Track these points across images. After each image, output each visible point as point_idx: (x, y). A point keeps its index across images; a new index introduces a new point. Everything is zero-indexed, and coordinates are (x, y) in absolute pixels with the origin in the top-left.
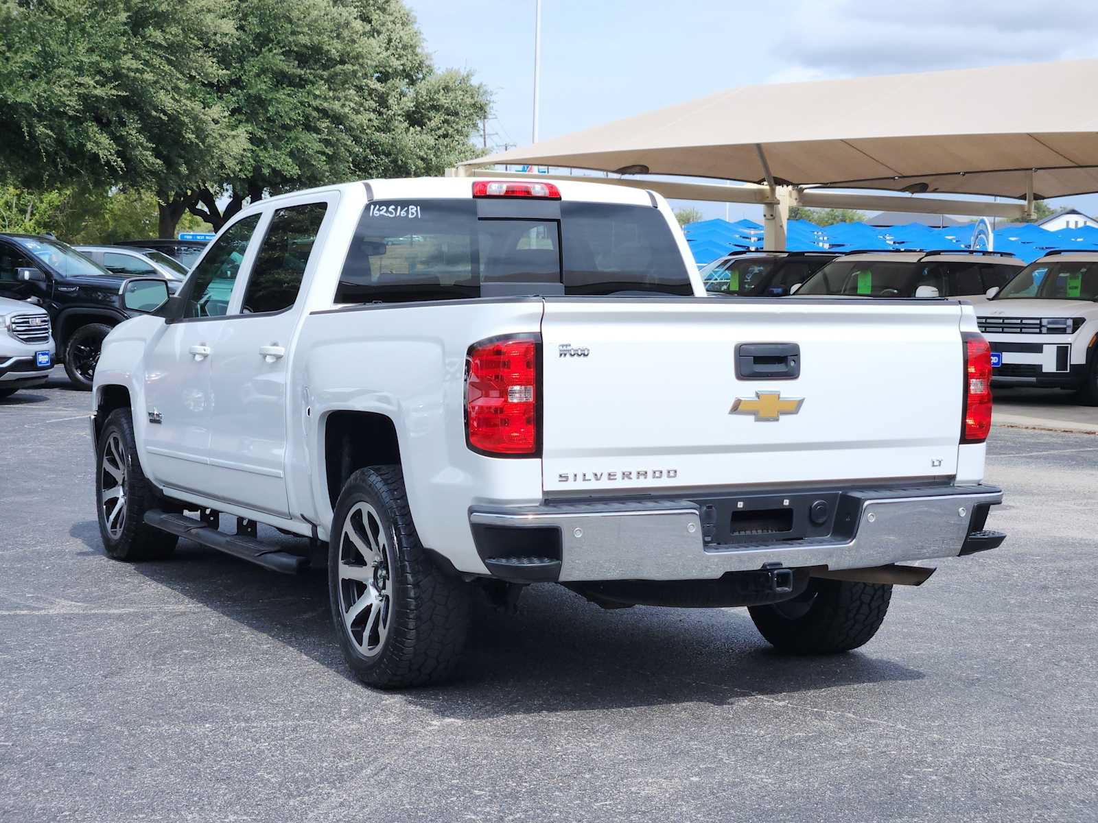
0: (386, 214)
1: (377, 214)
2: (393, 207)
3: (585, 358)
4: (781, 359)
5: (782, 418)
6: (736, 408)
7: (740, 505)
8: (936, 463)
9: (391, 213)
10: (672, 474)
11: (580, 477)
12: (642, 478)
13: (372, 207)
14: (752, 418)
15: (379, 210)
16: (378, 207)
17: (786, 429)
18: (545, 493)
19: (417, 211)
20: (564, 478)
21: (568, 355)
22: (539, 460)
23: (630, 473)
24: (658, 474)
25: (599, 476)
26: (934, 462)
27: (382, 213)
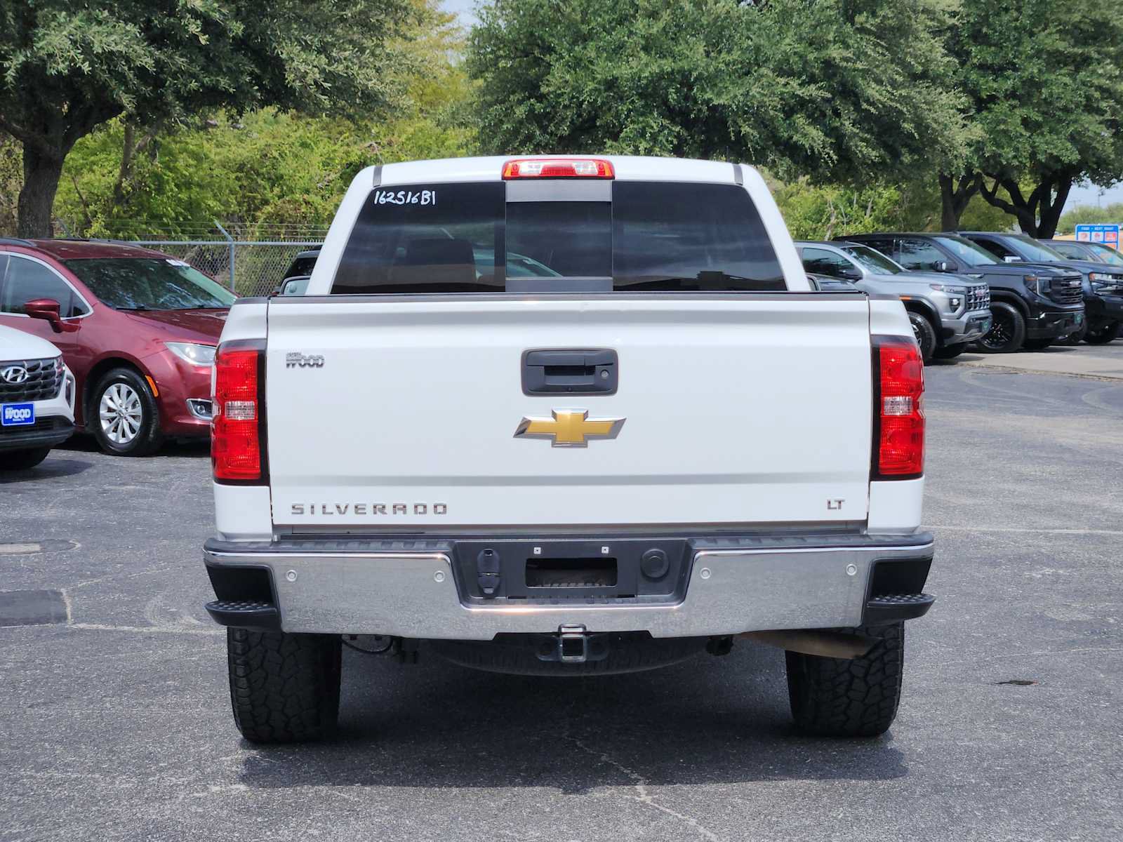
0: (394, 202)
1: (383, 201)
2: (403, 193)
3: (319, 369)
4: (589, 370)
5: (590, 443)
6: (523, 431)
7: (537, 551)
8: (834, 505)
9: (400, 200)
10: (440, 509)
11: (318, 509)
12: (400, 513)
13: (378, 193)
14: (549, 442)
15: (386, 197)
16: (384, 193)
17: (598, 457)
18: (276, 528)
19: (431, 197)
20: (297, 509)
21: (297, 365)
22: (266, 488)
23: (384, 507)
24: (420, 508)
25: (343, 509)
26: (829, 503)
27: (389, 200)
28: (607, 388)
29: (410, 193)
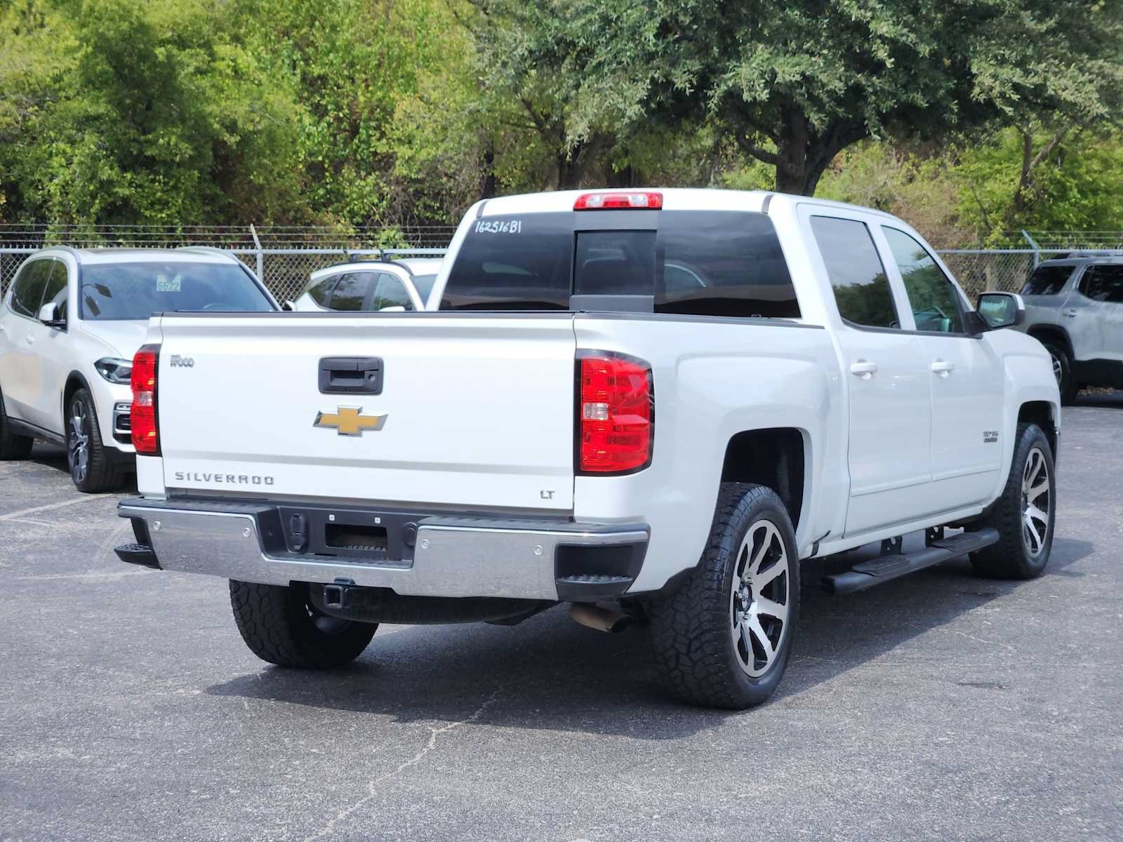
0: (489, 230)
1: (482, 230)
2: (497, 223)
3: (191, 369)
4: (358, 374)
5: (365, 433)
6: (319, 421)
7: (332, 518)
8: (546, 495)
9: (495, 229)
10: (269, 481)
11: (192, 477)
12: (244, 482)
13: (479, 223)
14: (335, 431)
15: (484, 226)
16: (483, 223)
17: (367, 445)
18: (168, 489)
19: (518, 226)
20: (180, 477)
21: (177, 366)
22: (159, 458)
23: (233, 477)
24: (256, 480)
25: (207, 477)
26: (542, 492)
27: (487, 229)
28: (375, 390)
29: (502, 223)
